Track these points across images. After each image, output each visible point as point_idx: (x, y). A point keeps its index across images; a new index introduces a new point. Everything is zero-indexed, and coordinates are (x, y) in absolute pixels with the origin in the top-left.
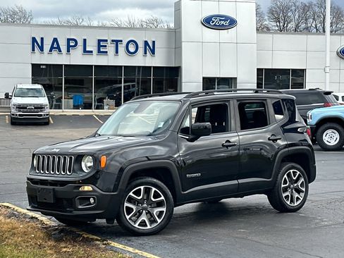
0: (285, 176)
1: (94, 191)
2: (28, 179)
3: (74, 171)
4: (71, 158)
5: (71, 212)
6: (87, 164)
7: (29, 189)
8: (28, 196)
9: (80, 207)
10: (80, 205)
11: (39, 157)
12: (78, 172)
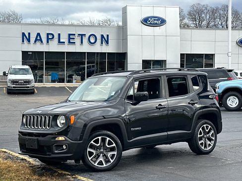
0: (201, 129)
1: (66, 140)
2: (19, 132)
3: (52, 127)
4: (49, 117)
5: (50, 155)
6: (61, 121)
7: (20, 139)
9: (56, 152)
10: (56, 150)
11: (27, 116)
12: (55, 127)
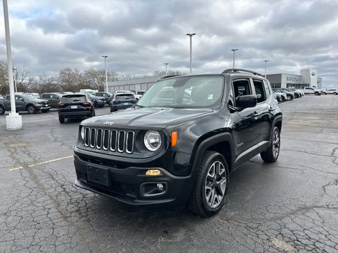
1: (164, 175)
2: (76, 153)
3: (136, 150)
4: (131, 134)
6: (150, 140)
7: (77, 164)
8: (77, 170)
9: (146, 195)
10: (146, 192)
11: (87, 130)
12: (142, 151)
